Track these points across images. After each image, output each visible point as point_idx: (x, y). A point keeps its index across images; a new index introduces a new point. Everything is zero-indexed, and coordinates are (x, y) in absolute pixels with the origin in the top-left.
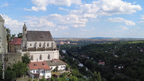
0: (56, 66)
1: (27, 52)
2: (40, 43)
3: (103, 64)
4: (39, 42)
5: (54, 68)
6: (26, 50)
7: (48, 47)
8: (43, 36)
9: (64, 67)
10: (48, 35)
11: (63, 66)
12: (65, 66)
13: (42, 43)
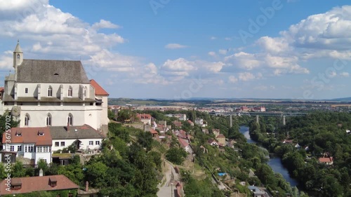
0: (75, 140)
1: (16, 105)
2: (50, 88)
3: (329, 162)
4: (48, 85)
5: (69, 143)
6: (12, 103)
7: (70, 97)
8: (62, 71)
9: (97, 143)
10: (74, 69)
11: (94, 140)
12: (100, 140)
13: (55, 87)
